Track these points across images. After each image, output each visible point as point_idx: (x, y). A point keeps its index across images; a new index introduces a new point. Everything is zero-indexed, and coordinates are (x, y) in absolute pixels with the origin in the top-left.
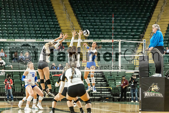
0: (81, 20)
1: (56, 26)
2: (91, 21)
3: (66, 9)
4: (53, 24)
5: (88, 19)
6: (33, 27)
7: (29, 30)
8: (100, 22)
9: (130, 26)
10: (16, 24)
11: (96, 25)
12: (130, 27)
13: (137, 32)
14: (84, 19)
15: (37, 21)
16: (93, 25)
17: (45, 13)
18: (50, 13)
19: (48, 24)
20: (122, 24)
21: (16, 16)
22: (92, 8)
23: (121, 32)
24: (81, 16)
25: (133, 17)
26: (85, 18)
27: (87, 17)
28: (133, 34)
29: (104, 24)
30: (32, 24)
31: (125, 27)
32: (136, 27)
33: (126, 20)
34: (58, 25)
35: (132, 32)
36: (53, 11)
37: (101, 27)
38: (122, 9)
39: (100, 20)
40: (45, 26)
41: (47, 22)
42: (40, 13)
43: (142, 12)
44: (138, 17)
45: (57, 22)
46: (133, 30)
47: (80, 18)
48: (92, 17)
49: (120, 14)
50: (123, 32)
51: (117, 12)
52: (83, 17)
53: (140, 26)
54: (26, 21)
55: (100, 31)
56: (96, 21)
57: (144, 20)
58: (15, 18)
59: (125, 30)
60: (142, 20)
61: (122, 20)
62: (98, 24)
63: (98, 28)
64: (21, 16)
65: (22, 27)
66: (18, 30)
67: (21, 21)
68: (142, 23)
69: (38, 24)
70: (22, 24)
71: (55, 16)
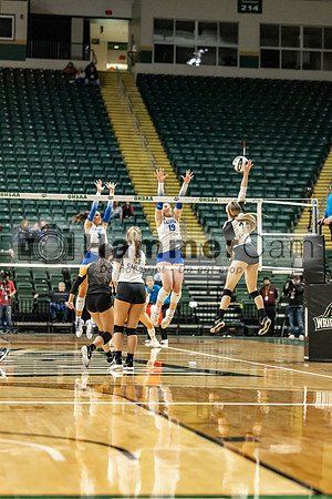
0: (172, 151)
1: (117, 162)
2: (196, 152)
3: (139, 125)
4: (110, 158)
5: (190, 149)
6: (64, 164)
7: (53, 170)
8: (216, 156)
9: (283, 165)
10: (25, 156)
11: (207, 162)
12: (284, 168)
13: (300, 179)
14: (178, 148)
15: (72, 151)
16: (200, 162)
17: (91, 132)
18: (102, 133)
19: (99, 158)
20: (265, 161)
21: (24, 137)
22: (198, 124)
23: (262, 178)
24: (174, 142)
25: (291, 146)
26: (182, 145)
27: (185, 142)
28: (291, 182)
29: (224, 159)
30: (62, 157)
31: (272, 168)
32: (297, 169)
33: (274, 151)
34: (121, 159)
35: (288, 178)
36: (111, 127)
37: (219, 166)
38: (266, 127)
39: (216, 150)
40: (92, 162)
41: (95, 152)
42: (80, 132)
43: (309, 134)
44: (302, 146)
45: (119, 152)
46: (291, 175)
47: (170, 145)
48: (198, 143)
49: (261, 139)
50: (268, 178)
51: (255, 133)
52: (179, 142)
53: (308, 165)
54: (48, 150)
55: (215, 175)
56: (208, 152)
57: (314, 153)
58: (23, 143)
59: (271, 175)
60: (311, 152)
61: (265, 151)
62: (211, 158)
63: (211, 169)
64: (36, 137)
65: (38, 163)
66: (27, 170)
67: (36, 149)
68: (312, 159)
69: (74, 157)
70: (37, 156)
71: (115, 139)
